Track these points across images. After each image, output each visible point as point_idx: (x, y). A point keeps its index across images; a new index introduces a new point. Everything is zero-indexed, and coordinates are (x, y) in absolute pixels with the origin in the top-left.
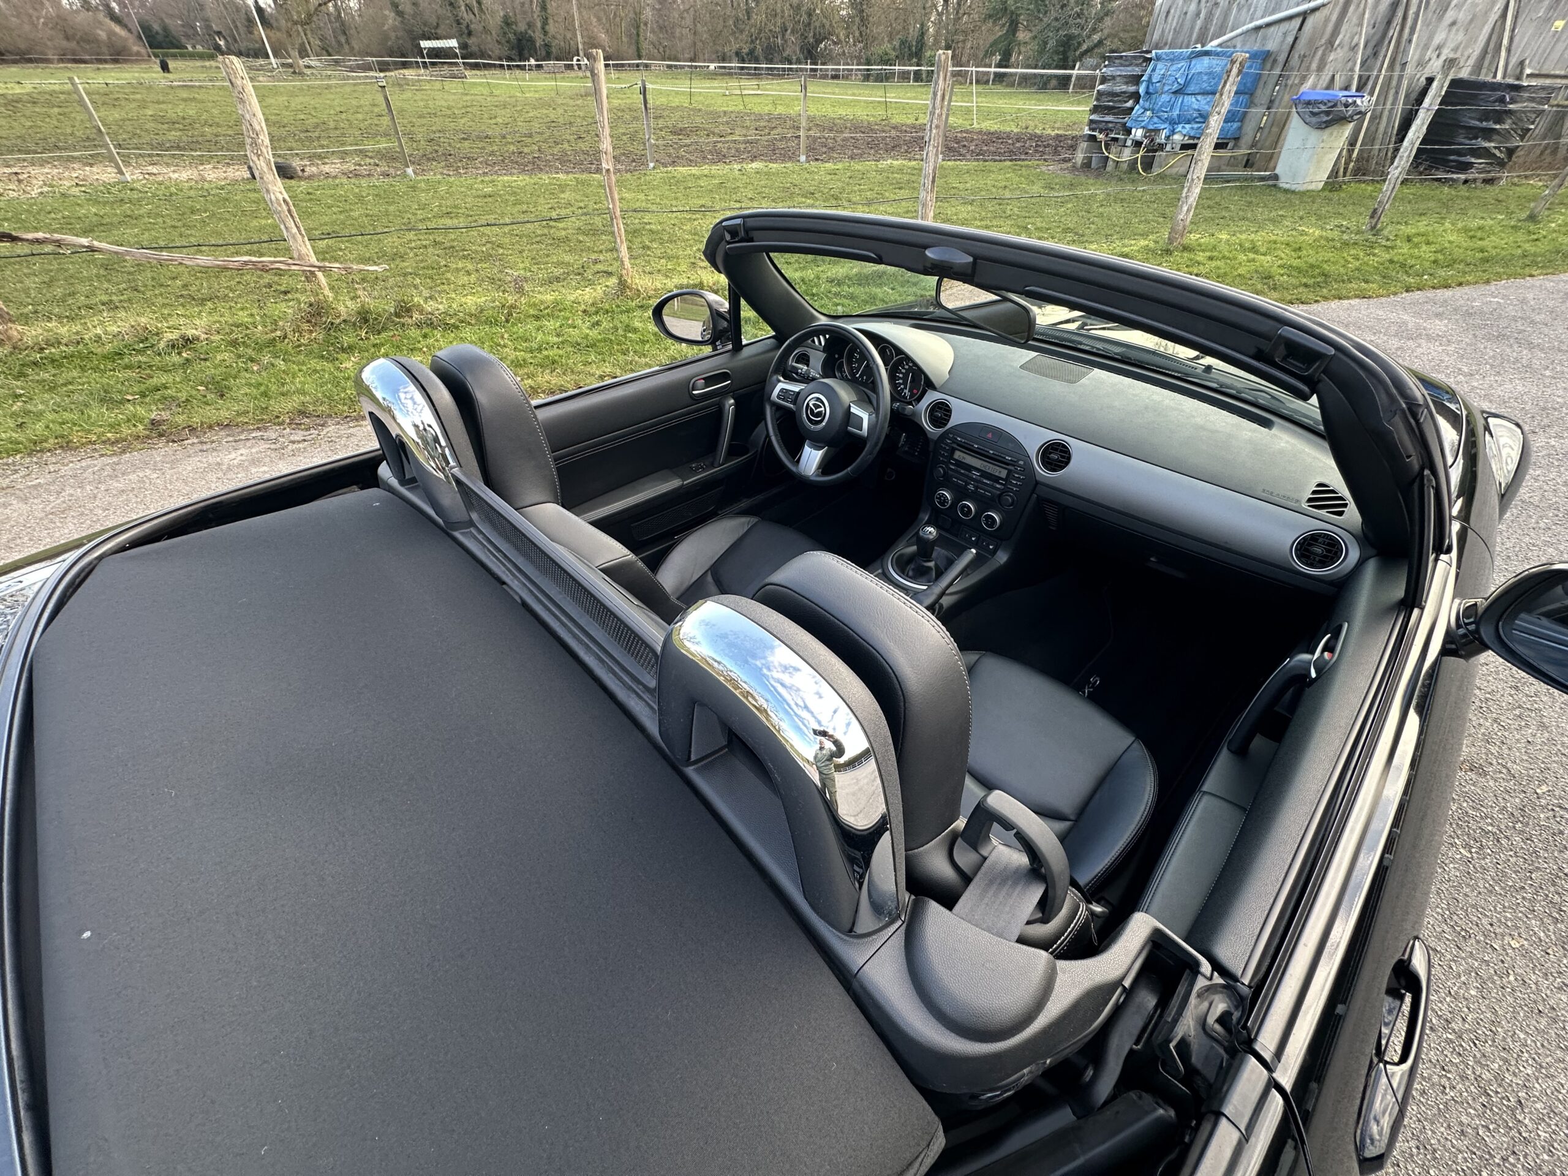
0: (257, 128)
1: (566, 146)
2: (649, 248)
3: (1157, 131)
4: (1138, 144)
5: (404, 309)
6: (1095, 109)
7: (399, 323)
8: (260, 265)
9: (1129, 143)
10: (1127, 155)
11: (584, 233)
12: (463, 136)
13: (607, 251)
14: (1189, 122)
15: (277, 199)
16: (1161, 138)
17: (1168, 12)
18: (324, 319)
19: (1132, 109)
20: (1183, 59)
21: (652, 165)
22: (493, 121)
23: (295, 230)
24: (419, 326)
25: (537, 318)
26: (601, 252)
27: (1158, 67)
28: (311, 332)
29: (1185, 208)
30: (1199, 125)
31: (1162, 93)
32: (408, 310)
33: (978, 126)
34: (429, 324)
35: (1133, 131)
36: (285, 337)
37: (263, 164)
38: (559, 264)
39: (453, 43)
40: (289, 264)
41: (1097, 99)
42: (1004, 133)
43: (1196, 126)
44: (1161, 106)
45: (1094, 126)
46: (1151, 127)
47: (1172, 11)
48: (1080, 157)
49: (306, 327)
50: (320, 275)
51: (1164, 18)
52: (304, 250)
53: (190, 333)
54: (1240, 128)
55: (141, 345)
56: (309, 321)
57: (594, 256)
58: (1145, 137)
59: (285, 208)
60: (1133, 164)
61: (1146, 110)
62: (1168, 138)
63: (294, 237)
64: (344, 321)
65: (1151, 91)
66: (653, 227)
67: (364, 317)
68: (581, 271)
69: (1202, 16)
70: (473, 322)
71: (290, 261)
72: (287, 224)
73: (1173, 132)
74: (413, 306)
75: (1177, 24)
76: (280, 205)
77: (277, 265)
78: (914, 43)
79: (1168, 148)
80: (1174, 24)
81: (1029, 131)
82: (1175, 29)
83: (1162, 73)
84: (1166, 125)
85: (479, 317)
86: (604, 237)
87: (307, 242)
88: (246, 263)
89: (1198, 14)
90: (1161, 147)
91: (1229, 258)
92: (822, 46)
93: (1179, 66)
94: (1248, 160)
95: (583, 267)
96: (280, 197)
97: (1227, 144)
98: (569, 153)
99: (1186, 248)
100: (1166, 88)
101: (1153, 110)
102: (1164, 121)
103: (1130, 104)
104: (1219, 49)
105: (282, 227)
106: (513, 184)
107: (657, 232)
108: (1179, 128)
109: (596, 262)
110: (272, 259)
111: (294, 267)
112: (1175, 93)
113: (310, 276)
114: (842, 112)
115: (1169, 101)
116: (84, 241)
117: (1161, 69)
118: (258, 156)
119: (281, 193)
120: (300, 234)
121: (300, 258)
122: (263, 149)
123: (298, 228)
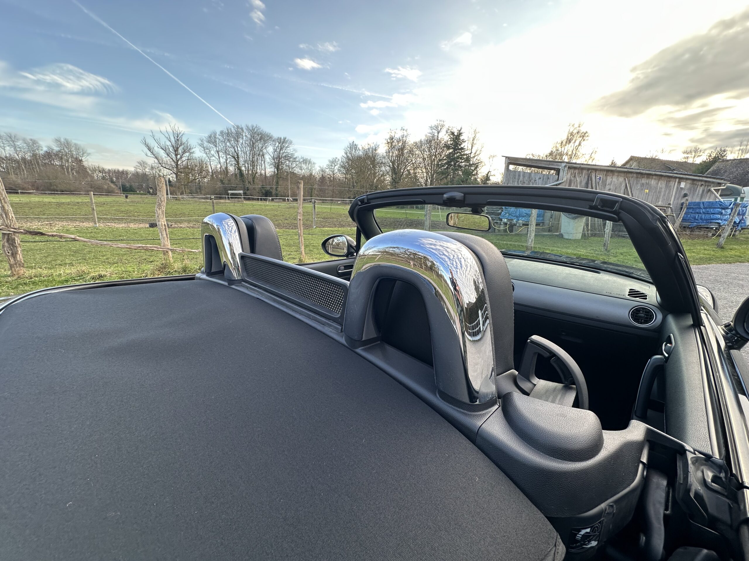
0: (163, 199)
2: (312, 251)
3: (512, 220)
4: (506, 224)
8: (145, 248)
9: (502, 223)
10: (502, 228)
11: (285, 246)
13: (294, 252)
15: (162, 224)
16: (514, 222)
18: (166, 270)
19: (501, 213)
21: (315, 227)
23: (165, 235)
26: (292, 252)
28: (159, 275)
29: (530, 240)
35: (503, 220)
36: (146, 276)
37: (160, 212)
39: (241, 192)
40: (158, 248)
43: (526, 218)
46: (509, 218)
49: (157, 272)
50: (170, 252)
52: (166, 243)
53: (103, 273)
54: (543, 219)
55: (78, 278)
56: (159, 271)
57: (289, 253)
58: (508, 221)
59: (164, 227)
60: (505, 231)
61: (506, 213)
62: (517, 222)
63: (164, 238)
64: (175, 271)
66: (315, 245)
67: (185, 270)
71: (159, 247)
72: (163, 233)
73: (518, 220)
76: (162, 226)
77: (153, 248)
79: (518, 225)
84: (515, 218)
86: (293, 247)
87: (169, 241)
88: (140, 247)
90: (515, 225)
94: (549, 230)
96: (163, 223)
97: (540, 224)
101: (509, 213)
102: (514, 216)
103: (500, 211)
105: (160, 234)
107: (316, 246)
108: (520, 218)
109: (289, 255)
110: (151, 246)
111: (160, 249)
113: (165, 253)
115: (515, 210)
116: (73, 236)
118: (159, 209)
119: (164, 222)
120: (167, 237)
121: (164, 246)
122: (163, 207)
123: (167, 235)
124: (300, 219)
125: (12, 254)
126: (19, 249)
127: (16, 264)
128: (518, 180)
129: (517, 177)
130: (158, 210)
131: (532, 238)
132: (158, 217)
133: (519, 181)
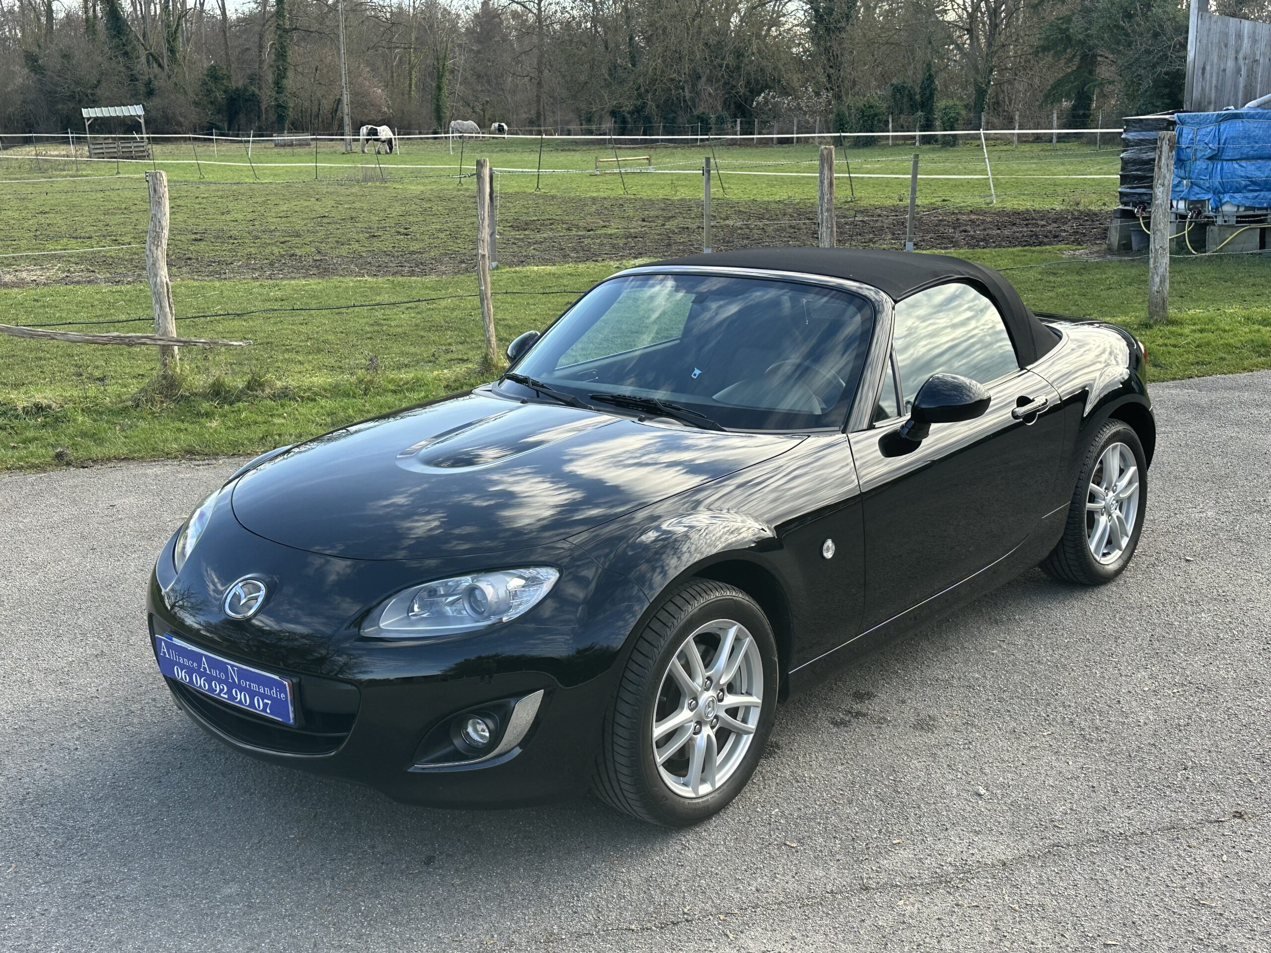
1: (356, 246)
3: (1204, 203)
5: (255, 384)
6: (1124, 179)
7: (253, 395)
8: (127, 340)
12: (193, 237)
14: (1238, 191)
15: (162, 282)
16: (1208, 210)
17: (1204, 69)
18: (176, 391)
20: (1210, 123)
22: (228, 217)
23: (168, 310)
24: (273, 397)
25: (394, 392)
27: (1185, 131)
28: (162, 402)
30: (1256, 194)
31: (1196, 160)
32: (261, 385)
33: (1000, 205)
34: (284, 395)
35: (1175, 204)
36: (137, 406)
37: (159, 253)
38: (402, 354)
39: (137, 110)
40: (155, 340)
41: (1123, 169)
42: (1038, 212)
44: (1199, 174)
45: (1125, 199)
46: (1193, 198)
47: (1208, 68)
48: (1114, 238)
49: (158, 397)
50: (177, 349)
51: (1200, 74)
52: (169, 328)
53: (45, 402)
56: (161, 393)
58: (1190, 210)
59: (165, 290)
60: (1180, 243)
62: (1216, 209)
63: (165, 316)
64: (196, 393)
65: (1183, 158)
67: (218, 392)
68: (433, 359)
69: (1243, 72)
70: (329, 395)
71: (157, 336)
72: (163, 304)
74: (266, 381)
75: (1217, 81)
76: (162, 287)
77: (143, 340)
78: (918, 90)
79: (1220, 221)
80: (1214, 82)
81: (1081, 208)
82: (1216, 87)
83: (1190, 137)
84: (1210, 196)
85: (335, 391)
87: (176, 321)
89: (1238, 71)
90: (1211, 221)
91: (1225, 331)
92: (761, 99)
93: (1208, 130)
95: (434, 355)
96: (164, 280)
98: (364, 254)
99: (1172, 322)
100: (1199, 155)
104: (1252, 112)
105: (160, 306)
106: (306, 288)
108: (1226, 198)
111: (155, 342)
112: (1210, 159)
113: (166, 350)
114: (782, 194)
115: (1207, 169)
117: (1188, 134)
118: (156, 246)
119: (166, 277)
120: (171, 313)
121: (165, 333)
122: (162, 241)
123: (170, 307)
124: (483, 256)
128: (1237, 52)
129: (1232, 41)
131: (1161, 270)
132: (154, 264)
133: (1241, 56)
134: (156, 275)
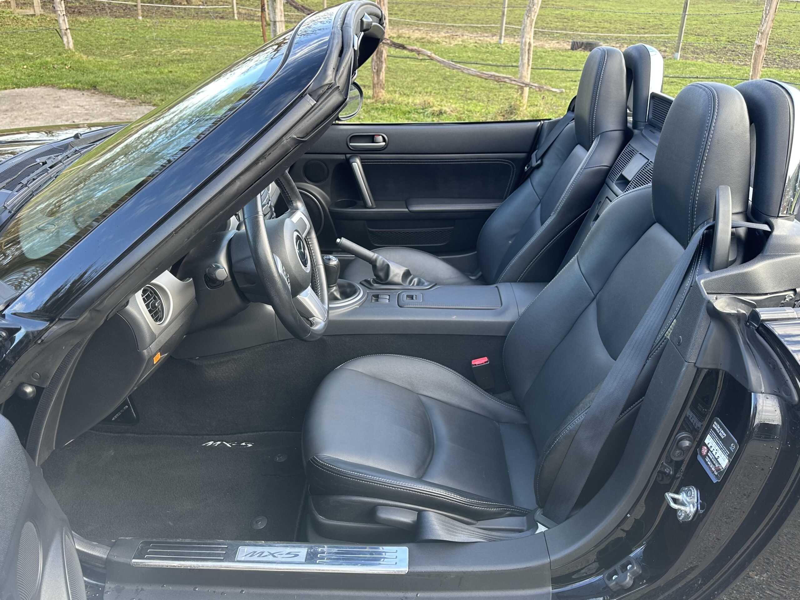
8: (497, 78)
15: (525, 42)
18: (512, 116)
23: (526, 61)
37: (528, 22)
50: (526, 89)
52: (525, 74)
59: (527, 47)
63: (524, 66)
71: (513, 78)
72: (524, 58)
76: (525, 45)
77: (506, 80)
87: (529, 69)
88: (490, 75)
96: (528, 41)
105: (521, 59)
110: (504, 75)
111: (513, 82)
113: (519, 89)
118: (528, 17)
119: (530, 39)
120: (529, 65)
121: (521, 77)
122: (533, 14)
123: (529, 60)
124: (759, 46)
125: (377, 71)
126: (384, 66)
127: (378, 84)
130: (526, 18)
132: (524, 29)
134: (523, 37)
